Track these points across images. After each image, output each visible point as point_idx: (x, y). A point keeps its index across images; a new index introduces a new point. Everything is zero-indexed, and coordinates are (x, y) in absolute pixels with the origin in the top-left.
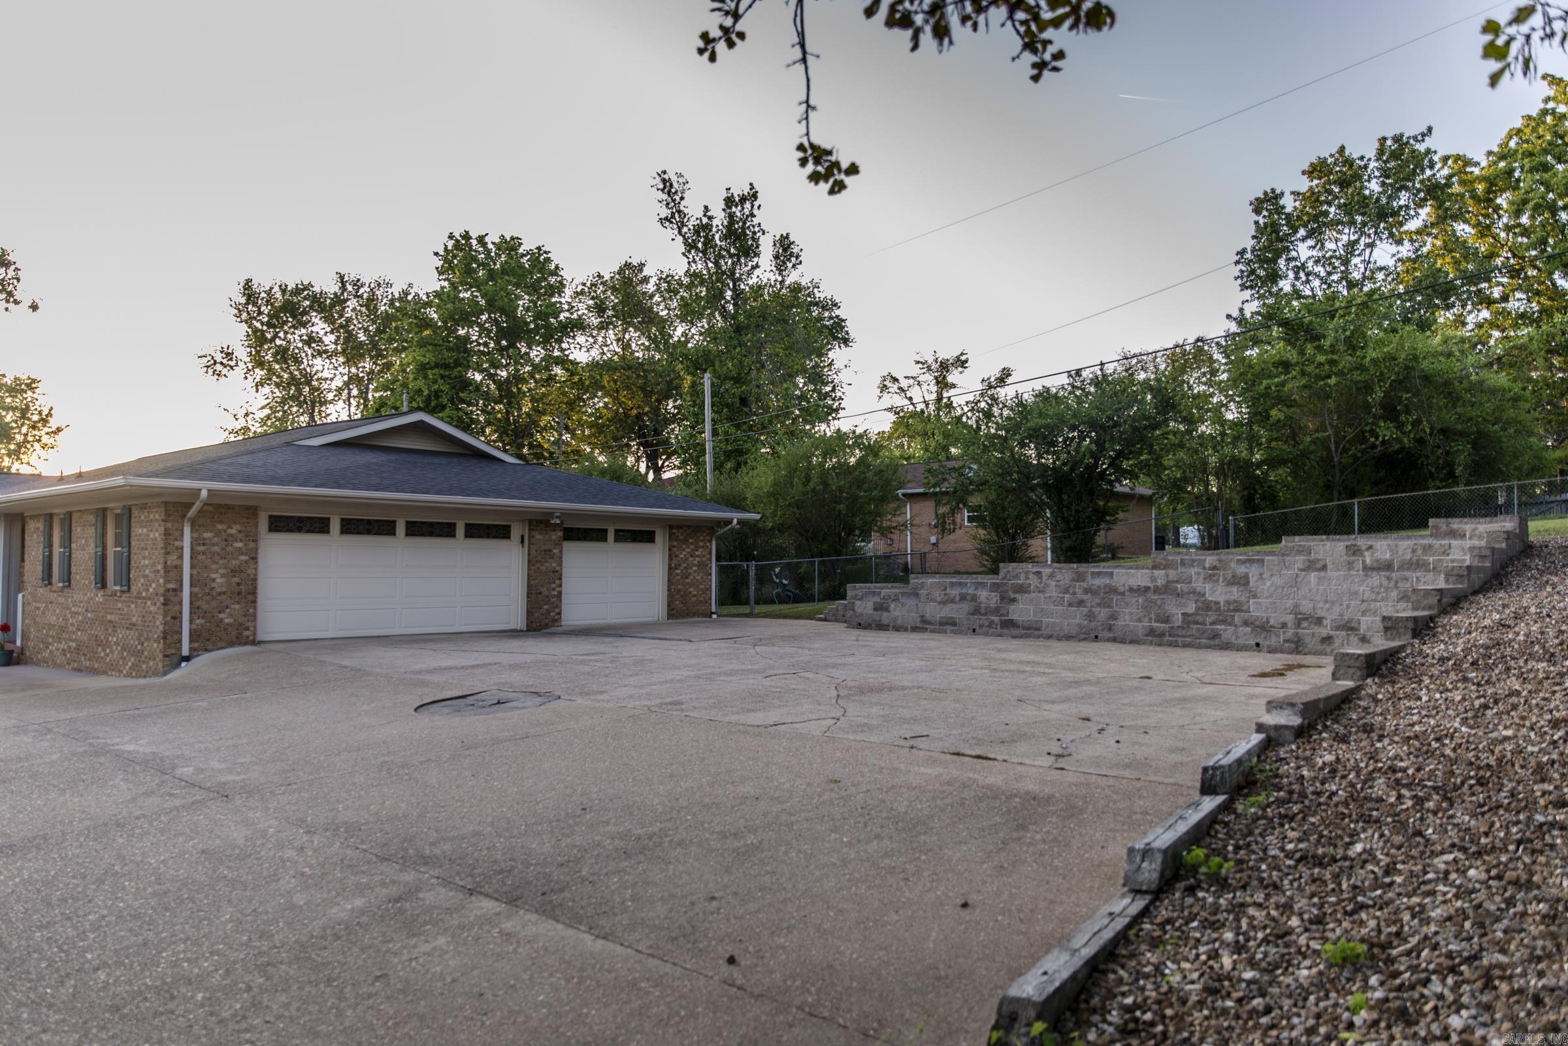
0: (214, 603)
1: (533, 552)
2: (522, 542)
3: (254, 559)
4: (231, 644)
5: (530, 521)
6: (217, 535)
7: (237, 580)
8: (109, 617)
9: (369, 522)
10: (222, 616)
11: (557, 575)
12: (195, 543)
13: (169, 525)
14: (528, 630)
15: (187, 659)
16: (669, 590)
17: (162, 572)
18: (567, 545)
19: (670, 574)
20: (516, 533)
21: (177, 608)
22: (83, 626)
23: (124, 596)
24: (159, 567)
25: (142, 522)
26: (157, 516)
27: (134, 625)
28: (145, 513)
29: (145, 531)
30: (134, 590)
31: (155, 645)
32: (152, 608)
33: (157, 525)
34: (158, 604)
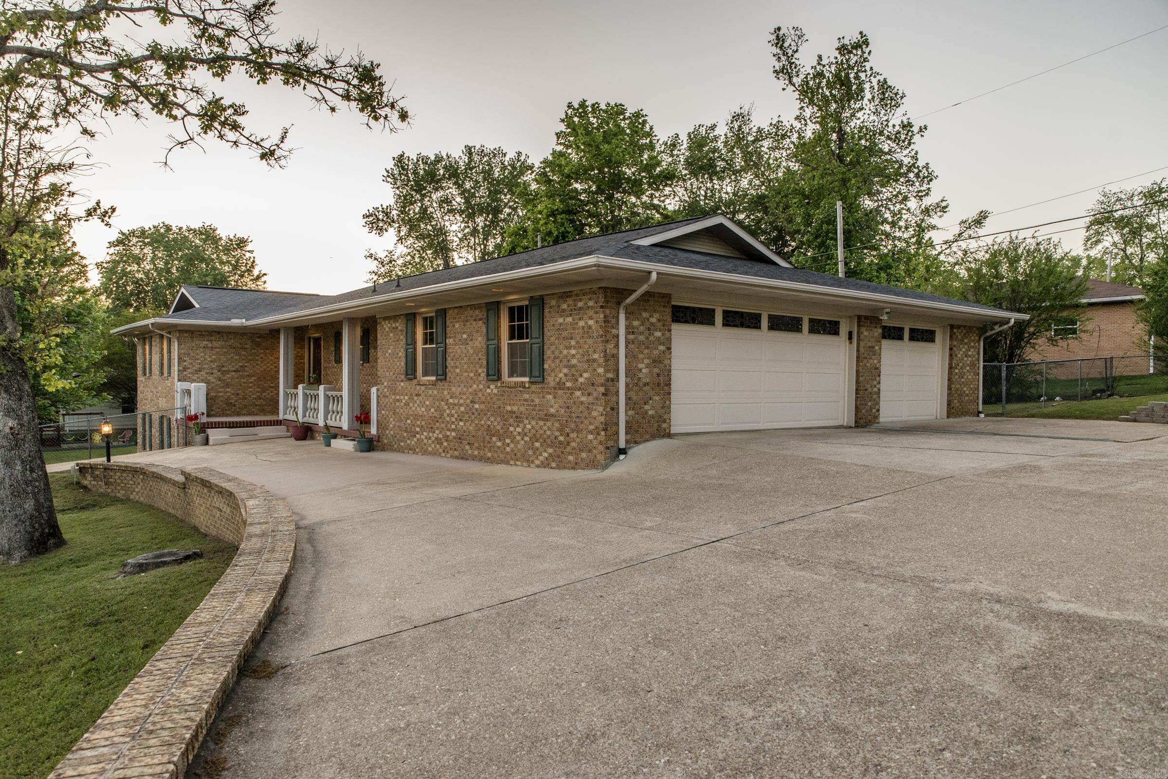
0: (641, 394)
1: (862, 350)
2: (850, 338)
3: (669, 349)
4: (653, 437)
5: (859, 318)
6: (642, 324)
7: (656, 370)
8: (509, 408)
9: (742, 315)
10: (647, 407)
11: (876, 372)
12: (629, 330)
13: (608, 311)
14: (856, 427)
15: (623, 451)
16: (949, 389)
17: (601, 360)
18: (885, 343)
19: (950, 373)
20: (844, 330)
21: (614, 399)
22: (466, 417)
23: (534, 387)
24: (596, 356)
25: (564, 311)
26: (591, 303)
27: (552, 415)
28: (570, 301)
29: (569, 319)
30: (551, 380)
31: (590, 437)
32: (584, 399)
33: (591, 313)
34: (595, 394)
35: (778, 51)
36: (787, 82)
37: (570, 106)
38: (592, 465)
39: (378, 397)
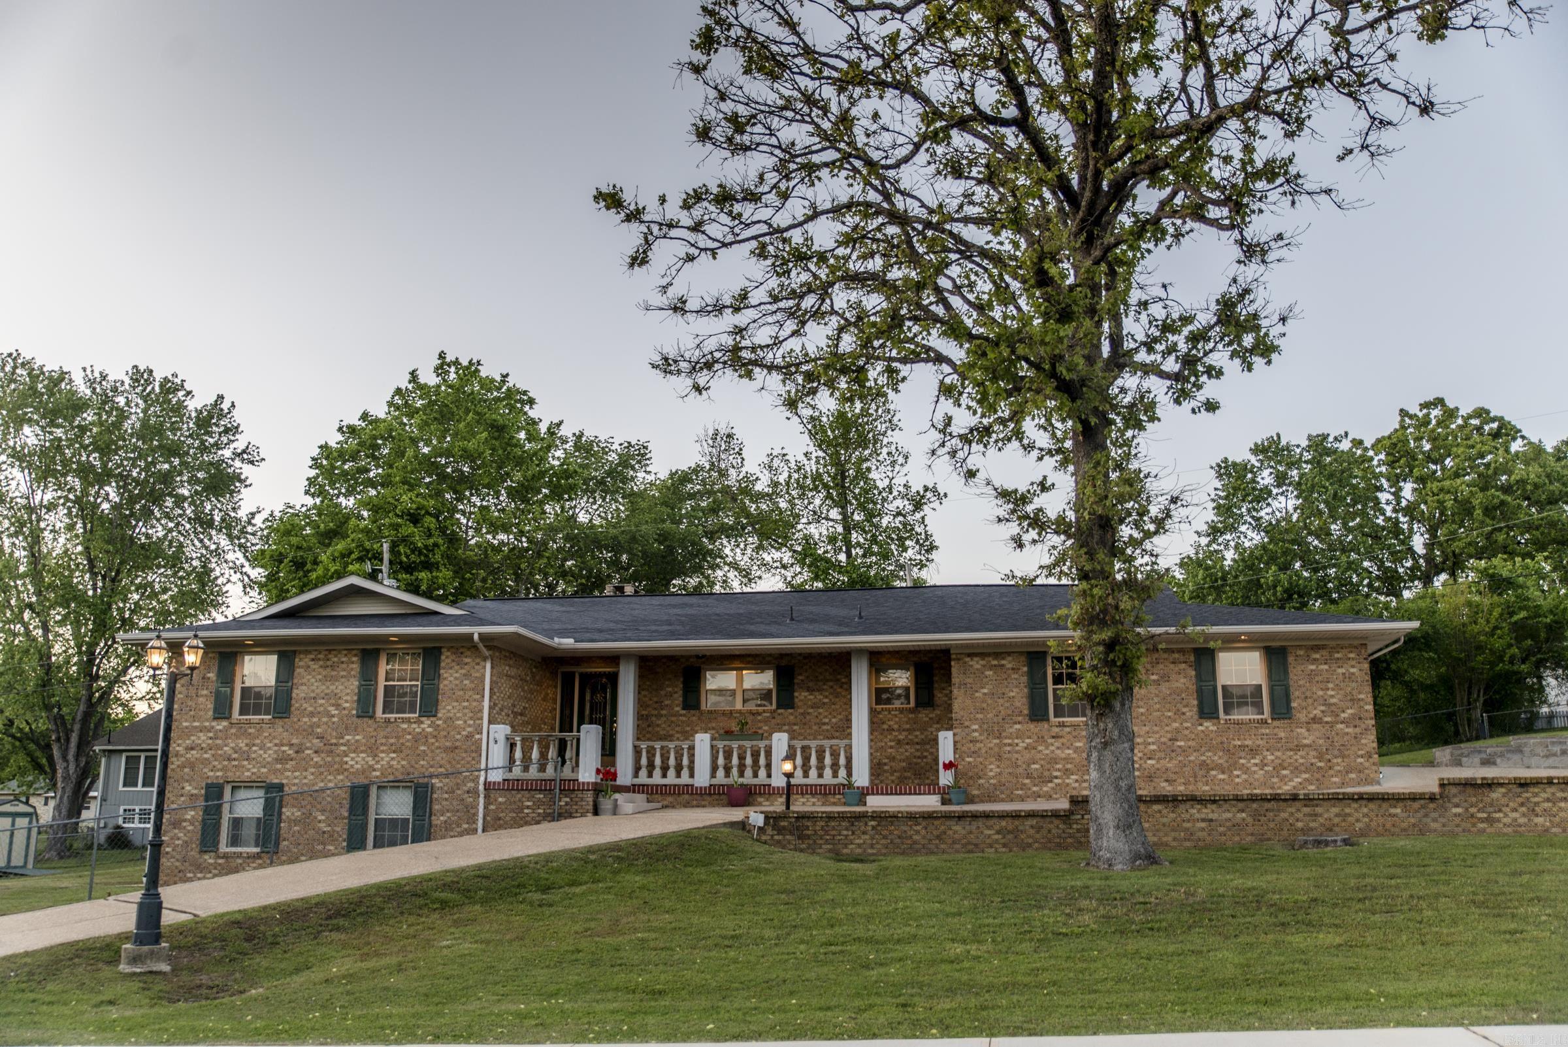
8: (1237, 743)
23: (1276, 723)
24: (1362, 696)
25: (1315, 660)
26: (1352, 655)
27: (1306, 746)
28: (1324, 652)
29: (1326, 667)
30: (1302, 716)
31: (1360, 760)
32: (1350, 730)
33: (1353, 663)
34: (1363, 726)
39: (954, 741)
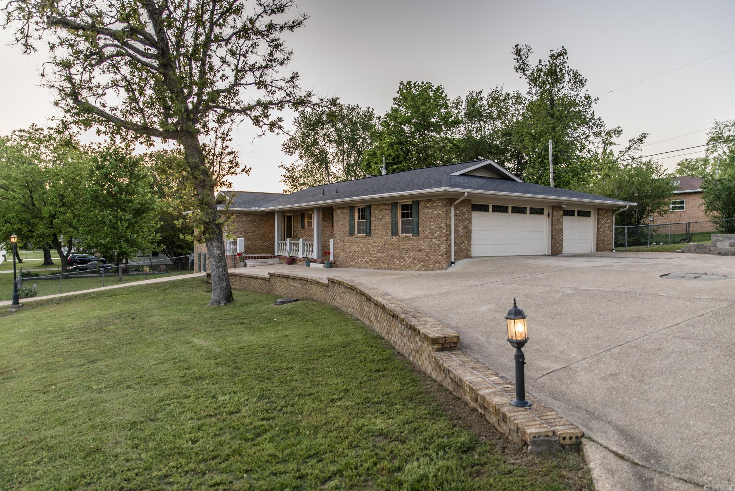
0: (460, 240)
1: (554, 221)
2: (549, 216)
3: (471, 222)
4: (465, 258)
5: (553, 207)
6: (460, 212)
7: (466, 231)
8: (402, 247)
9: (500, 207)
10: (462, 245)
11: (561, 230)
12: (455, 215)
13: (447, 208)
14: (552, 255)
15: (453, 263)
16: (597, 238)
17: (445, 227)
18: (565, 217)
19: (598, 231)
20: (546, 212)
21: (450, 242)
22: (381, 251)
23: (414, 238)
24: (442, 225)
25: (428, 207)
26: (440, 204)
27: (423, 249)
28: (431, 203)
29: (431, 210)
30: (422, 235)
31: (440, 257)
32: (437, 242)
33: (440, 208)
34: (442, 240)
35: (517, 57)
36: (522, 74)
37: (402, 83)
38: (441, 268)
39: (334, 243)
